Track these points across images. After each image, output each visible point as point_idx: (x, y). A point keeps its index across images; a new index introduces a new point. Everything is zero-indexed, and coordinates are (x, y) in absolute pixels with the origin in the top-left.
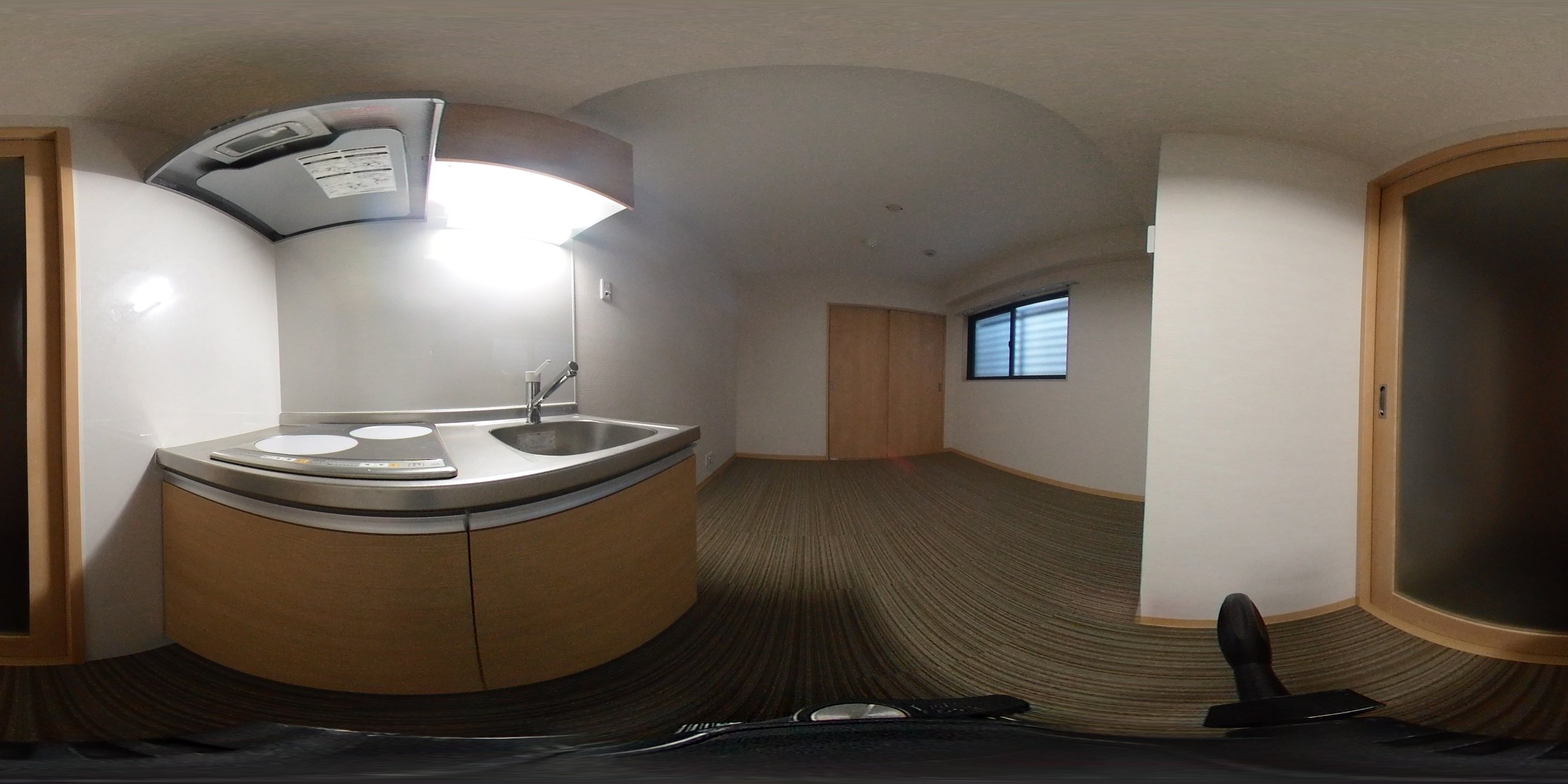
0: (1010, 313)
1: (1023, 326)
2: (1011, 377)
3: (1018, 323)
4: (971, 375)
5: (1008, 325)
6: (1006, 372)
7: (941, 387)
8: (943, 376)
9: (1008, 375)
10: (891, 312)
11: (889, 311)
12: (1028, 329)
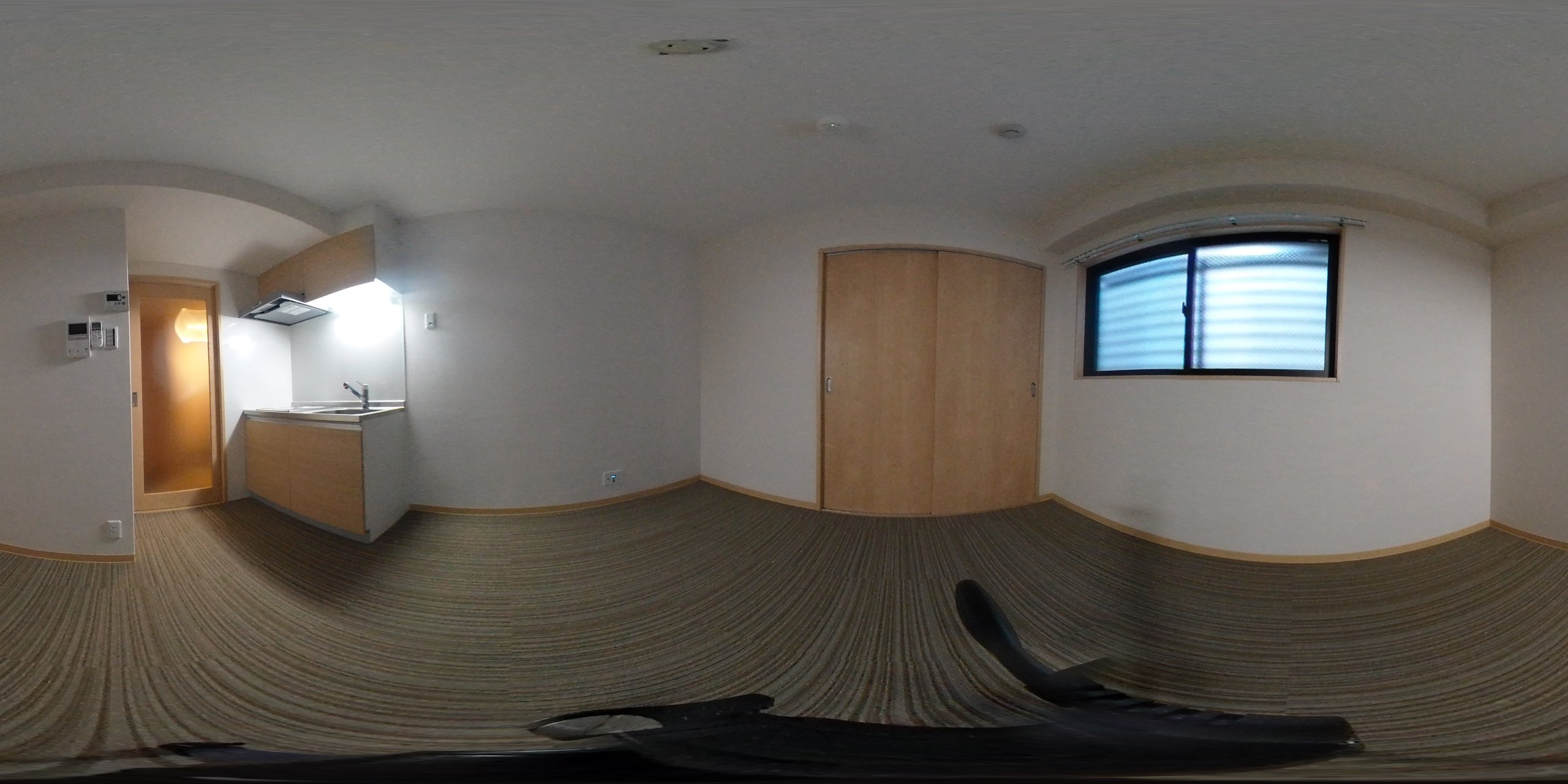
0: (1186, 256)
1: (1203, 283)
2: (1188, 370)
3: (1198, 278)
4: (1090, 367)
5: (1183, 278)
6: (1178, 362)
7: (1035, 390)
8: (1039, 371)
9: (1182, 368)
10: (941, 254)
11: (936, 251)
12: (1210, 288)
